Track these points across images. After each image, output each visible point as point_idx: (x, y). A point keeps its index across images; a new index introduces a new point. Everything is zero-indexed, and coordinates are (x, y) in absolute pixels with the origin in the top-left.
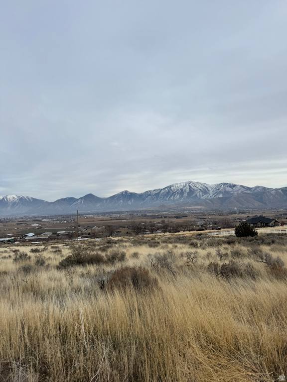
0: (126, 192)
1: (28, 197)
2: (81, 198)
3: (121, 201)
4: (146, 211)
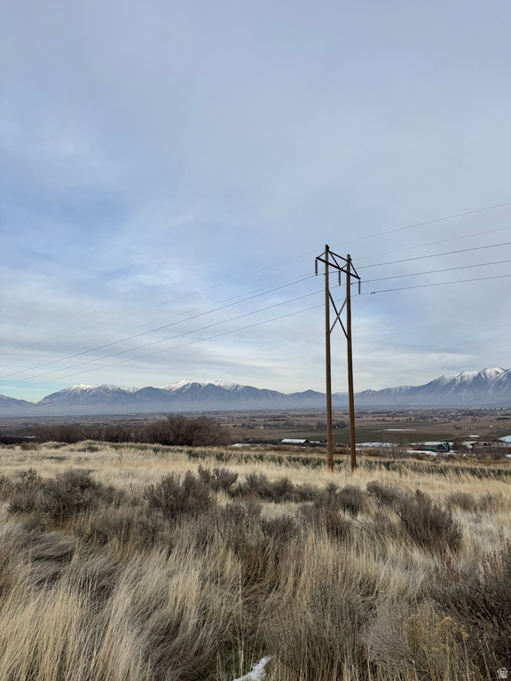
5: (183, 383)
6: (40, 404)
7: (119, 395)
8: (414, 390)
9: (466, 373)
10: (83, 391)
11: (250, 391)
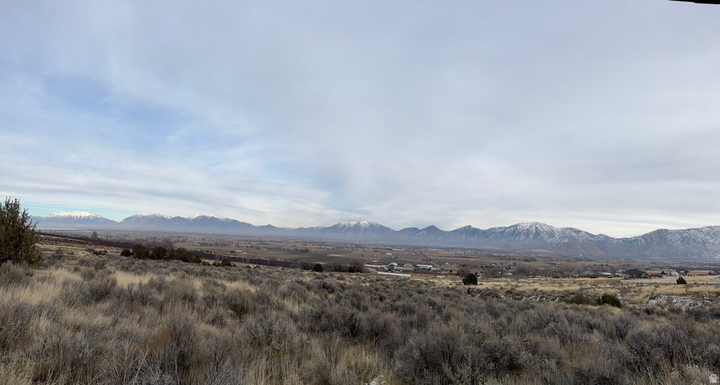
0: (470, 227)
1: (377, 224)
2: (424, 229)
3: (464, 236)
4: (490, 250)
5: (196, 215)
6: (121, 223)
7: (162, 220)
8: (325, 230)
9: (351, 222)
10: (144, 217)
11: (235, 223)
